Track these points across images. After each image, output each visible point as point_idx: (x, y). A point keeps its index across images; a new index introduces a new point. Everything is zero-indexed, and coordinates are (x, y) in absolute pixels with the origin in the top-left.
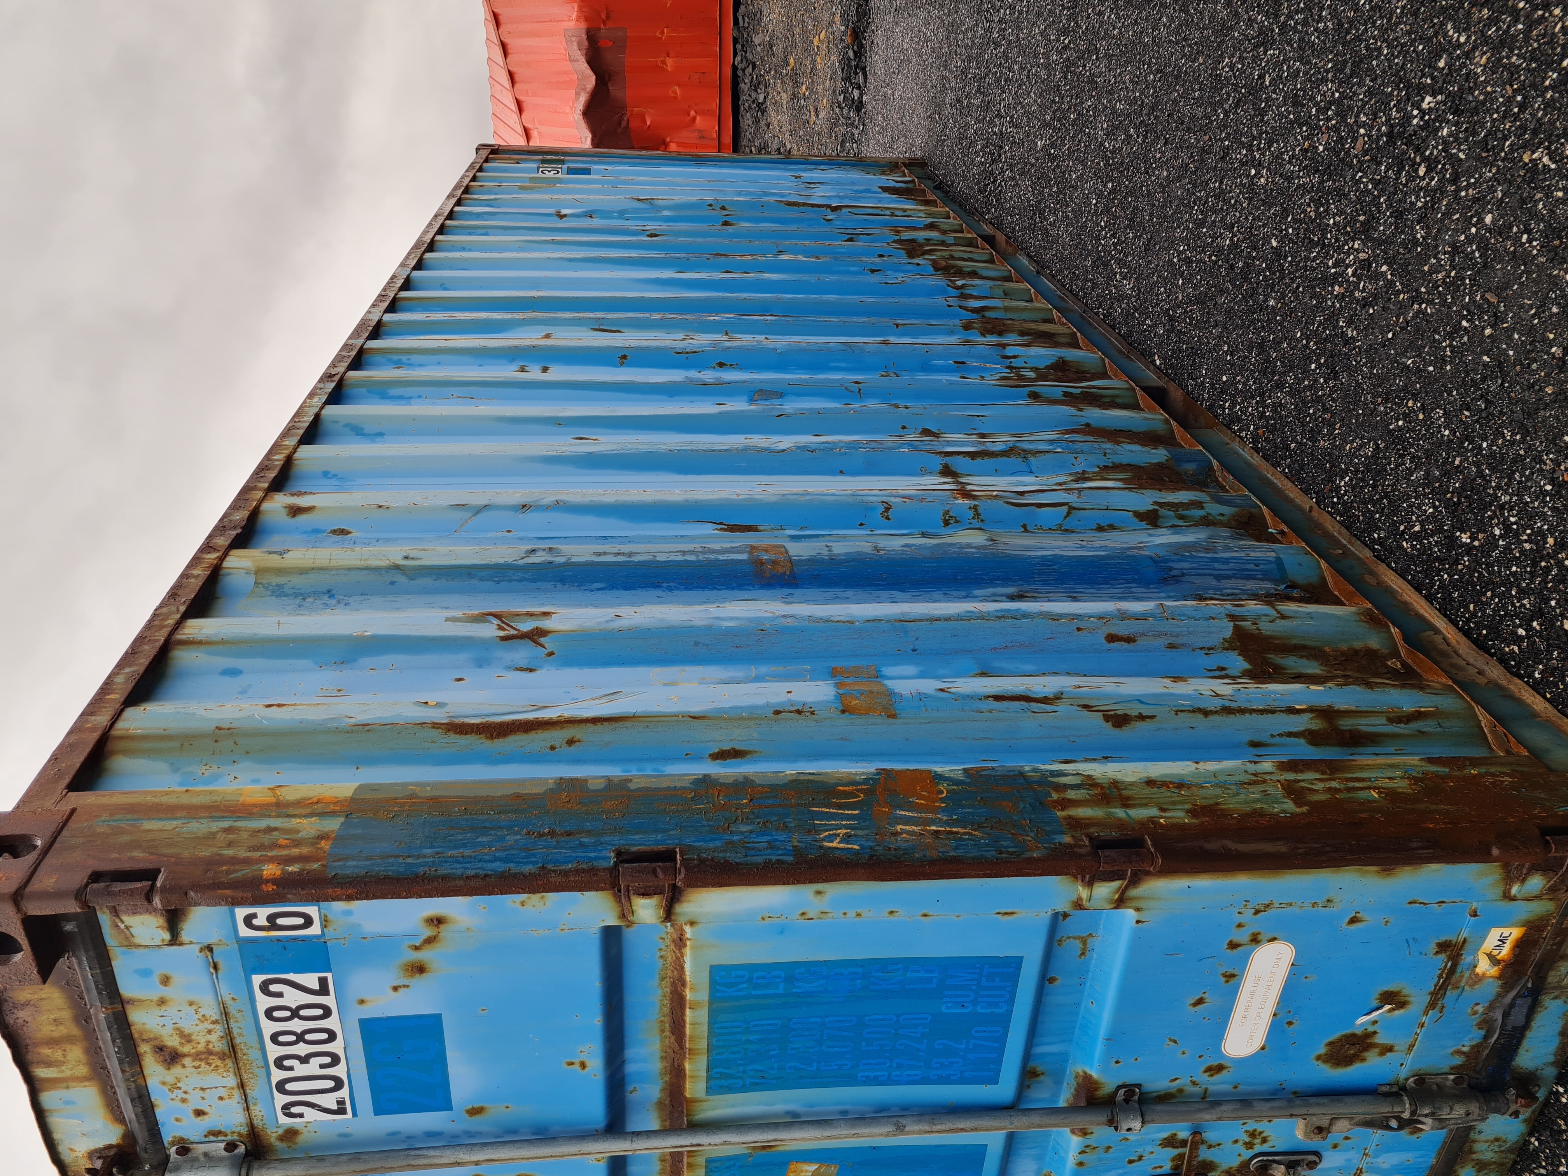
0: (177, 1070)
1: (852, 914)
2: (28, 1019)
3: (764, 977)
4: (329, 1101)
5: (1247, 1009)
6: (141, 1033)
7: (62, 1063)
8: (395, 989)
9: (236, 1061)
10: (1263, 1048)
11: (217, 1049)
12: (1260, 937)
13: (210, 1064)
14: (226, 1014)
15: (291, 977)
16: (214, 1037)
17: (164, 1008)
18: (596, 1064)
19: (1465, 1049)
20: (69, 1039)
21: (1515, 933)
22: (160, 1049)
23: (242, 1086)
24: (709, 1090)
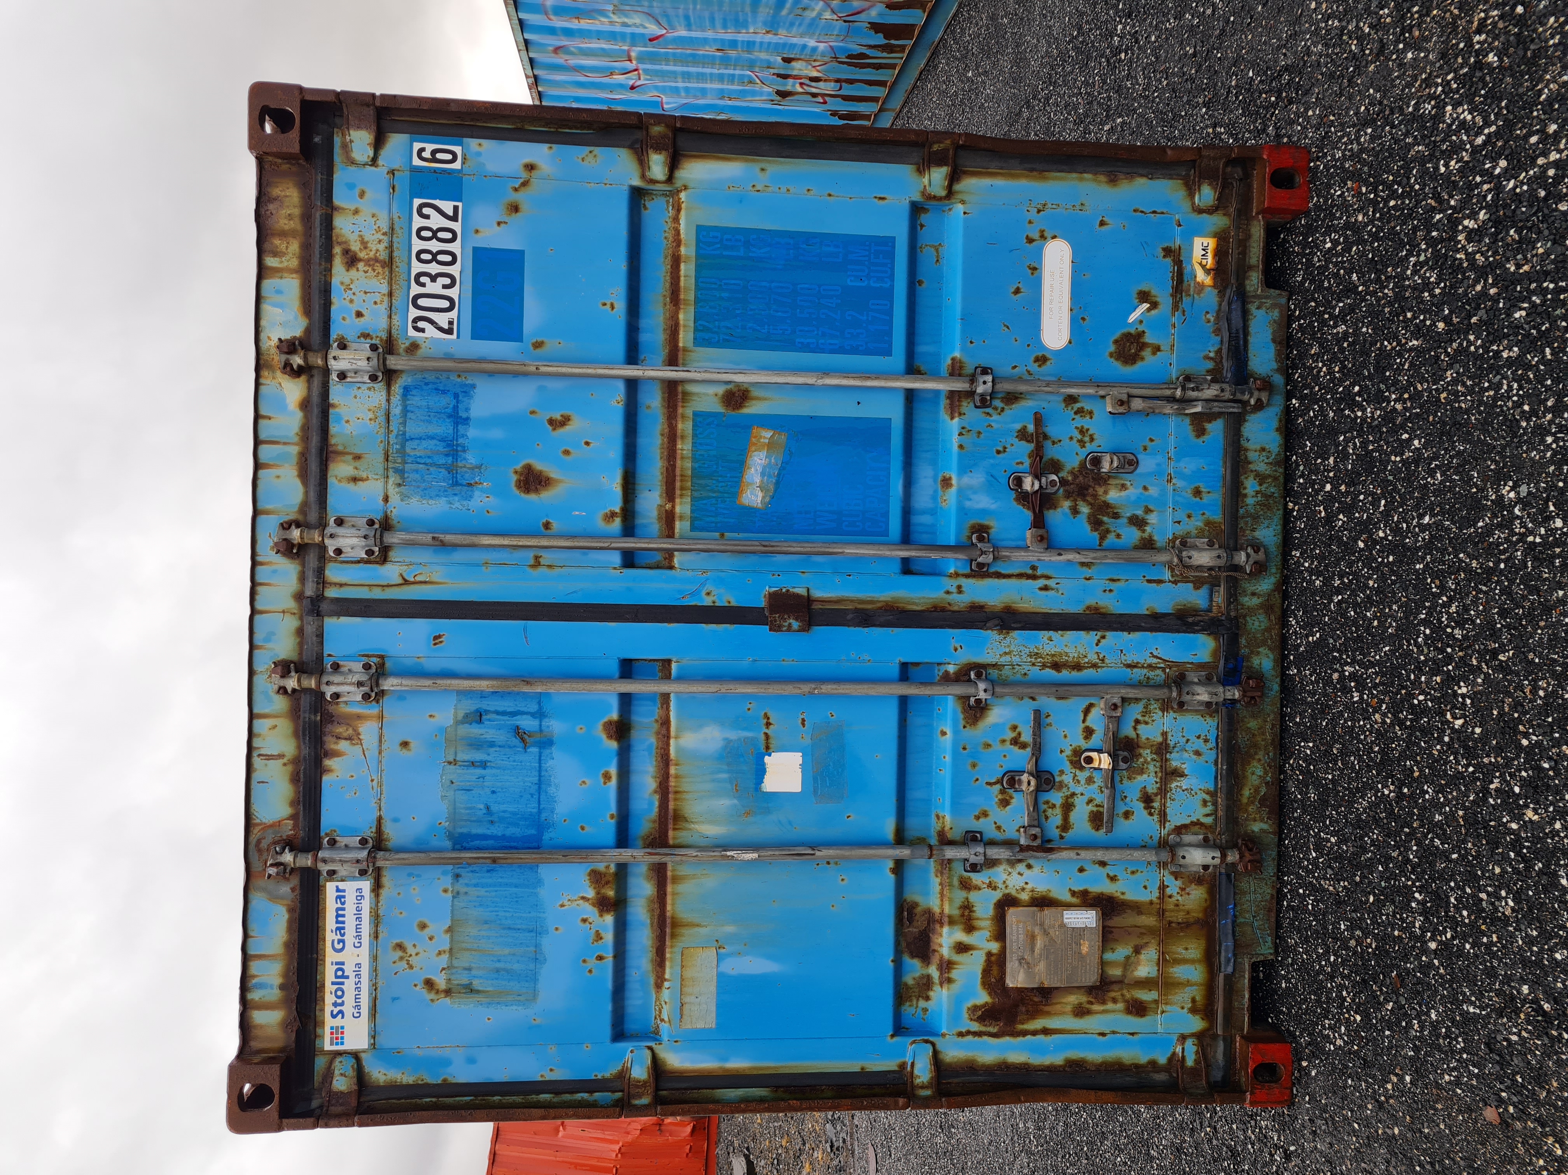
0: (353, 273)
1: (784, 190)
2: (274, 212)
3: (730, 240)
4: (442, 320)
5: (1051, 302)
6: (338, 236)
7: (284, 254)
8: (499, 224)
9: (391, 272)
10: (1070, 342)
11: (381, 258)
12: (1046, 234)
13: (374, 270)
14: (392, 229)
15: (437, 202)
16: (381, 247)
17: (356, 217)
18: (621, 306)
19: (1212, 355)
20: (291, 233)
21: (1211, 243)
22: (346, 252)
23: (391, 294)
24: (698, 342)
